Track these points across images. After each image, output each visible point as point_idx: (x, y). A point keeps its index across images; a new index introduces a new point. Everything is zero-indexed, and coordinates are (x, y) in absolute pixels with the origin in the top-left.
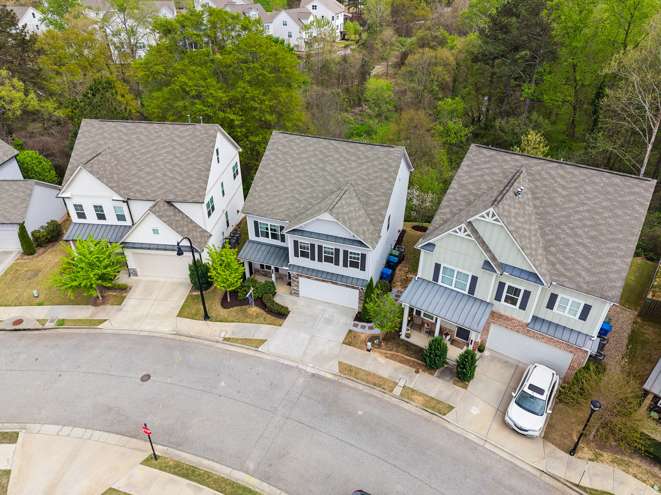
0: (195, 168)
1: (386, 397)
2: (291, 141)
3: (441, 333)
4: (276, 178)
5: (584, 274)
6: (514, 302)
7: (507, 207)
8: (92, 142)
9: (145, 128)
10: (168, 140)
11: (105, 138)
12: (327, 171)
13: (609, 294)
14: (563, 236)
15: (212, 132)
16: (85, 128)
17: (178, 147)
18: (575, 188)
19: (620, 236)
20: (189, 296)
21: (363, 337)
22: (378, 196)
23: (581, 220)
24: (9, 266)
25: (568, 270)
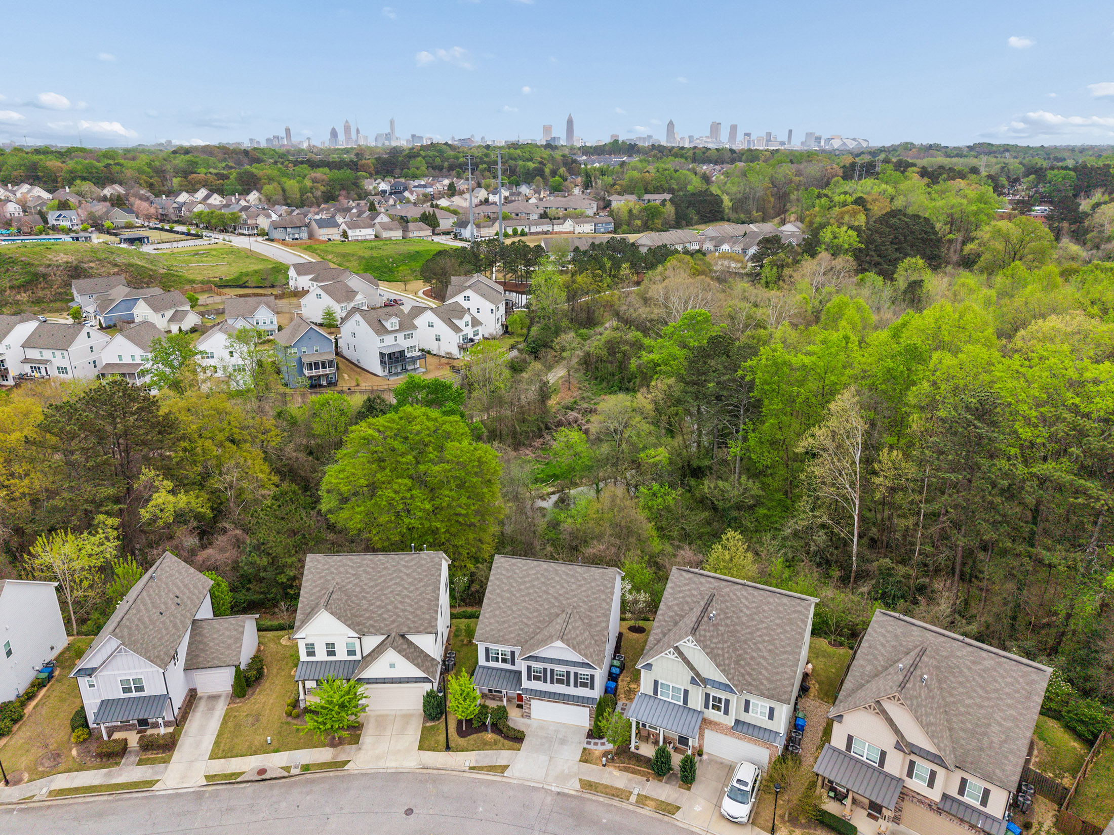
0: (424, 598)
1: (624, 805)
2: (513, 564)
3: (664, 742)
4: (504, 604)
5: (765, 682)
6: (719, 709)
7: (702, 633)
8: (320, 578)
9: (371, 560)
10: (395, 571)
11: (332, 573)
12: (549, 594)
13: (783, 698)
14: (749, 651)
15: (437, 560)
16: (311, 564)
17: (405, 577)
18: (757, 607)
19: (789, 649)
20: (424, 728)
21: (597, 753)
22: (599, 617)
23: (761, 636)
24: (223, 712)
25: (754, 680)
